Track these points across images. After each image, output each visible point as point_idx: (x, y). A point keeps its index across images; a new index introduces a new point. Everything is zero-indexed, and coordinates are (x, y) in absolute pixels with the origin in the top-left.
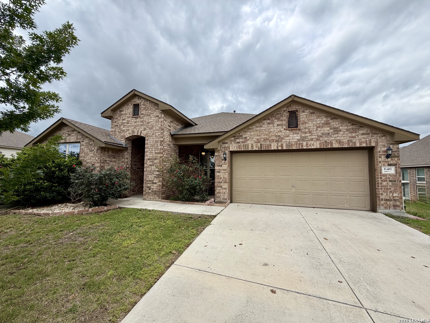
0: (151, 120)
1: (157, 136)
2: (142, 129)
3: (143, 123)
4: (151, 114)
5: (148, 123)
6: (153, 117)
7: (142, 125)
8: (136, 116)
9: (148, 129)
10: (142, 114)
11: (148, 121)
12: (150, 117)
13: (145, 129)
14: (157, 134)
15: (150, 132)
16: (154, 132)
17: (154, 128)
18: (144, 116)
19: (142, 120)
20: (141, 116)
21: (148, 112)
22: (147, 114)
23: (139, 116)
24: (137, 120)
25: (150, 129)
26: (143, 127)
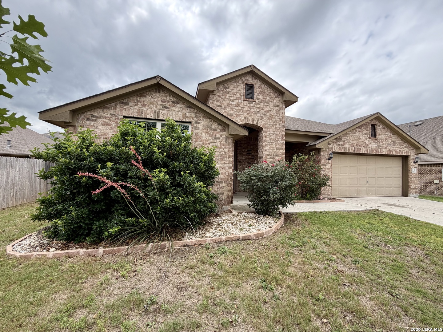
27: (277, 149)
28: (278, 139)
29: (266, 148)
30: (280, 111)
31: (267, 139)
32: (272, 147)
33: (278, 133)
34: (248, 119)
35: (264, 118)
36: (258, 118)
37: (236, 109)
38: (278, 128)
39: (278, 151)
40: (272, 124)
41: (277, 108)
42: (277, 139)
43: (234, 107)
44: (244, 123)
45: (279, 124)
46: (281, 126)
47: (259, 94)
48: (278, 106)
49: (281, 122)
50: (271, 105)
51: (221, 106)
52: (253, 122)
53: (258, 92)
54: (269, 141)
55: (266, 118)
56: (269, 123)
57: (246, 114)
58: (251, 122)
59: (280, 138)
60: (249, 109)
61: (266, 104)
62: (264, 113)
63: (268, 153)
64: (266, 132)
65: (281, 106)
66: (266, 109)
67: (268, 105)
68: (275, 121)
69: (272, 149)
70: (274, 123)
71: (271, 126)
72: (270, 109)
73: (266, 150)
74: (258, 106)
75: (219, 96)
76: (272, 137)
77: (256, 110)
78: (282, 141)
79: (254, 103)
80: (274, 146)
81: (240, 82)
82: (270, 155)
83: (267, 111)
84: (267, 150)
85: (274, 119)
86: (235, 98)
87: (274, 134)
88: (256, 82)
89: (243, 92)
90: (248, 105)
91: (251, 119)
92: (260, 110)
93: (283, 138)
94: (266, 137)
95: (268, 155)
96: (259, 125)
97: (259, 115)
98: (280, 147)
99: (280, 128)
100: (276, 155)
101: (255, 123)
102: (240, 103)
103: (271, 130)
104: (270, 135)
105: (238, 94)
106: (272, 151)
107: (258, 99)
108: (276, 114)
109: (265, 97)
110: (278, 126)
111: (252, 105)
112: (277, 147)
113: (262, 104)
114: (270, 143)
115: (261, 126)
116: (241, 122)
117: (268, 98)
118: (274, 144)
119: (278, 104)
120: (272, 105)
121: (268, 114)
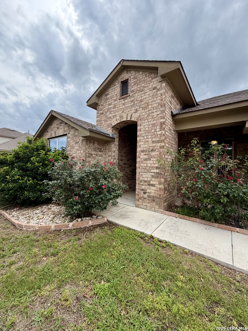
27: (153, 142)
28: (155, 130)
29: (141, 143)
30: (159, 93)
31: (141, 132)
32: (147, 142)
33: (155, 122)
34: (122, 116)
35: (139, 110)
36: (133, 111)
37: (113, 111)
38: (155, 116)
39: (154, 145)
40: (147, 113)
41: (154, 91)
42: (153, 131)
43: (112, 110)
44: (119, 122)
45: (155, 111)
46: (159, 113)
47: (134, 85)
48: (155, 88)
49: (160, 106)
50: (146, 91)
51: (103, 113)
52: (127, 118)
53: (132, 84)
54: (144, 135)
55: (141, 109)
56: (143, 114)
57: (121, 112)
58: (125, 119)
59: (158, 127)
60: (124, 106)
61: (140, 93)
62: (138, 105)
63: (142, 149)
64: (140, 125)
65: (158, 87)
66: (140, 99)
67: (143, 92)
68: (151, 109)
69: (147, 143)
70: (150, 112)
71: (146, 116)
72: (145, 97)
73: (140, 146)
74: (132, 99)
75: (102, 105)
76: (147, 129)
77: (130, 105)
78: (160, 132)
79: (128, 98)
80: (150, 140)
81: (117, 84)
82: (144, 151)
83: (141, 101)
84: (142, 146)
85: (150, 106)
86: (113, 101)
87: (150, 125)
88: (130, 75)
89: (118, 92)
90: (123, 102)
91: (125, 115)
92: (134, 103)
93: (162, 127)
94: (140, 130)
95: (142, 151)
96: (133, 119)
97: (133, 108)
98: (158, 139)
99: (158, 115)
100: (152, 151)
101: (129, 119)
102: (117, 103)
103: (146, 121)
104: (146, 126)
105: (115, 96)
106: (147, 146)
107: (132, 91)
108: (153, 100)
109: (139, 86)
110: (155, 113)
111: (126, 101)
112: (154, 140)
113: (136, 95)
114: (145, 137)
115: (135, 120)
116: (116, 122)
117: (143, 85)
118: (150, 137)
119: (154, 86)
120: (148, 91)
121: (143, 103)
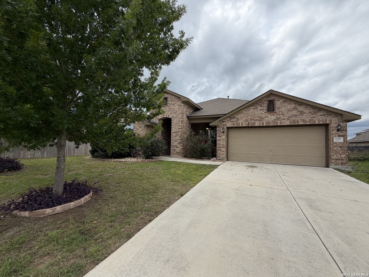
0: (175, 108)
1: (179, 117)
2: (169, 113)
3: (170, 110)
4: (175, 103)
5: (173, 109)
6: (176, 105)
7: (169, 111)
8: (165, 105)
9: (173, 113)
10: (169, 104)
11: (173, 108)
12: (174, 106)
13: (171, 113)
14: (179, 116)
15: (174, 115)
16: (177, 115)
17: (177, 113)
18: (171, 105)
19: (169, 107)
20: (169, 105)
21: (173, 102)
22: (172, 103)
23: (167, 105)
24: (166, 108)
25: (174, 113)
26: (170, 112)
